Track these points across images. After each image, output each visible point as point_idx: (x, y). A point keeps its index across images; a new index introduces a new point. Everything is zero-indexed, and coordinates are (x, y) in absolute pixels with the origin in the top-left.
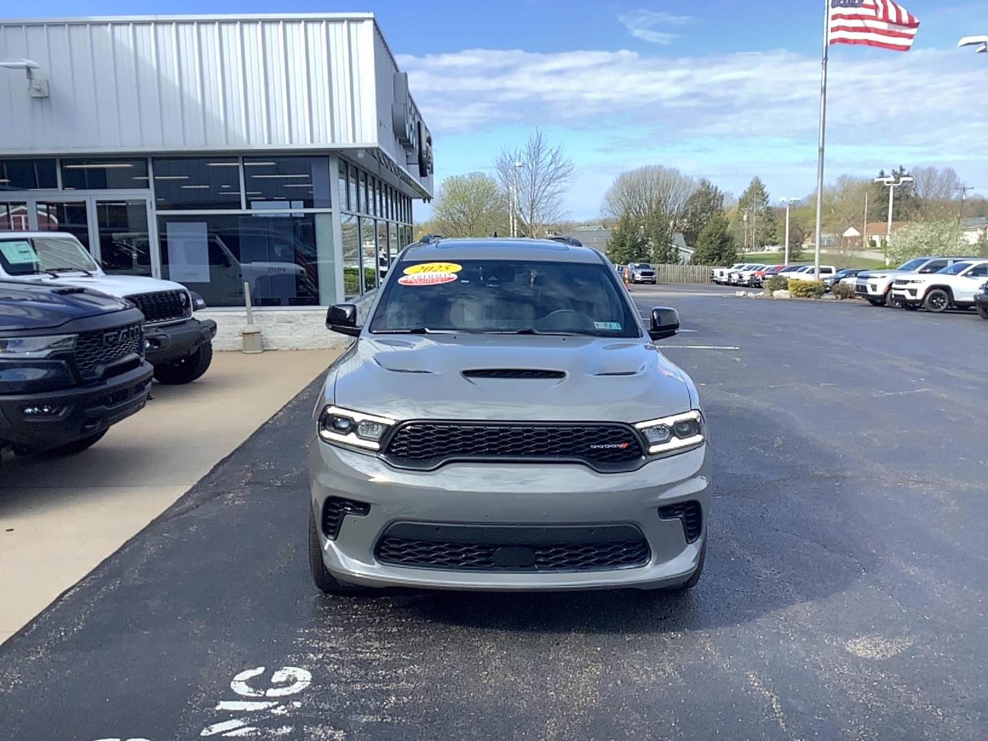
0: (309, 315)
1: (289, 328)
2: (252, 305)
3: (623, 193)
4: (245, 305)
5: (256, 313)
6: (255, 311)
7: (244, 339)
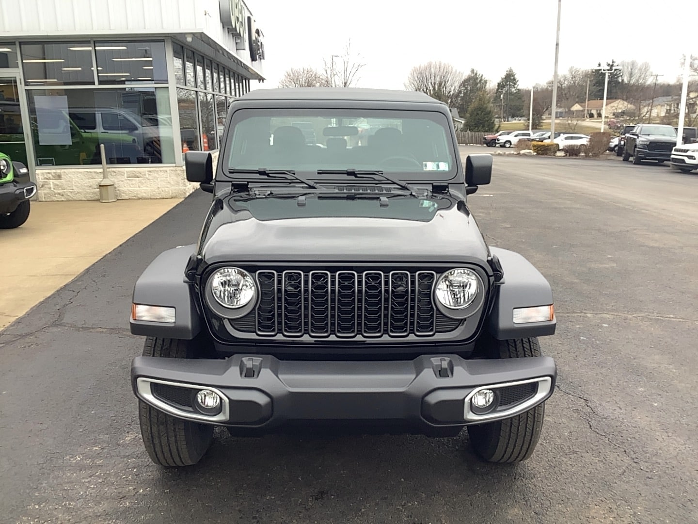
0: (153, 171)
1: (138, 182)
2: (107, 164)
3: (414, 78)
4: (101, 163)
5: (110, 169)
6: (109, 168)
7: (100, 191)
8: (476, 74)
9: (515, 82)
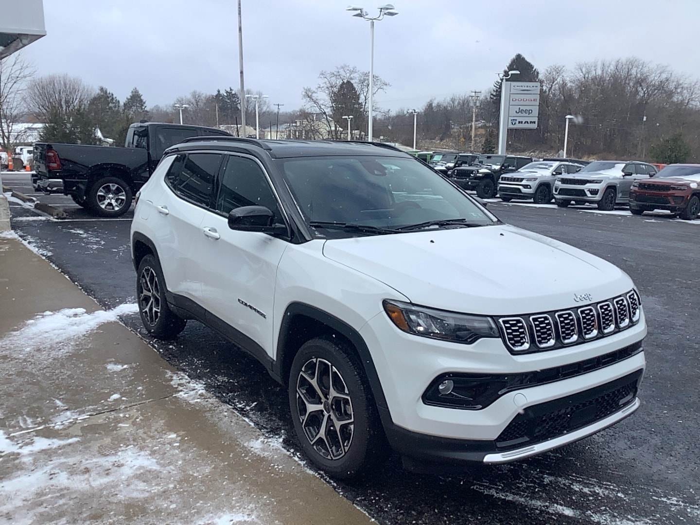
3: (35, 93)
8: (106, 93)
9: (142, 103)
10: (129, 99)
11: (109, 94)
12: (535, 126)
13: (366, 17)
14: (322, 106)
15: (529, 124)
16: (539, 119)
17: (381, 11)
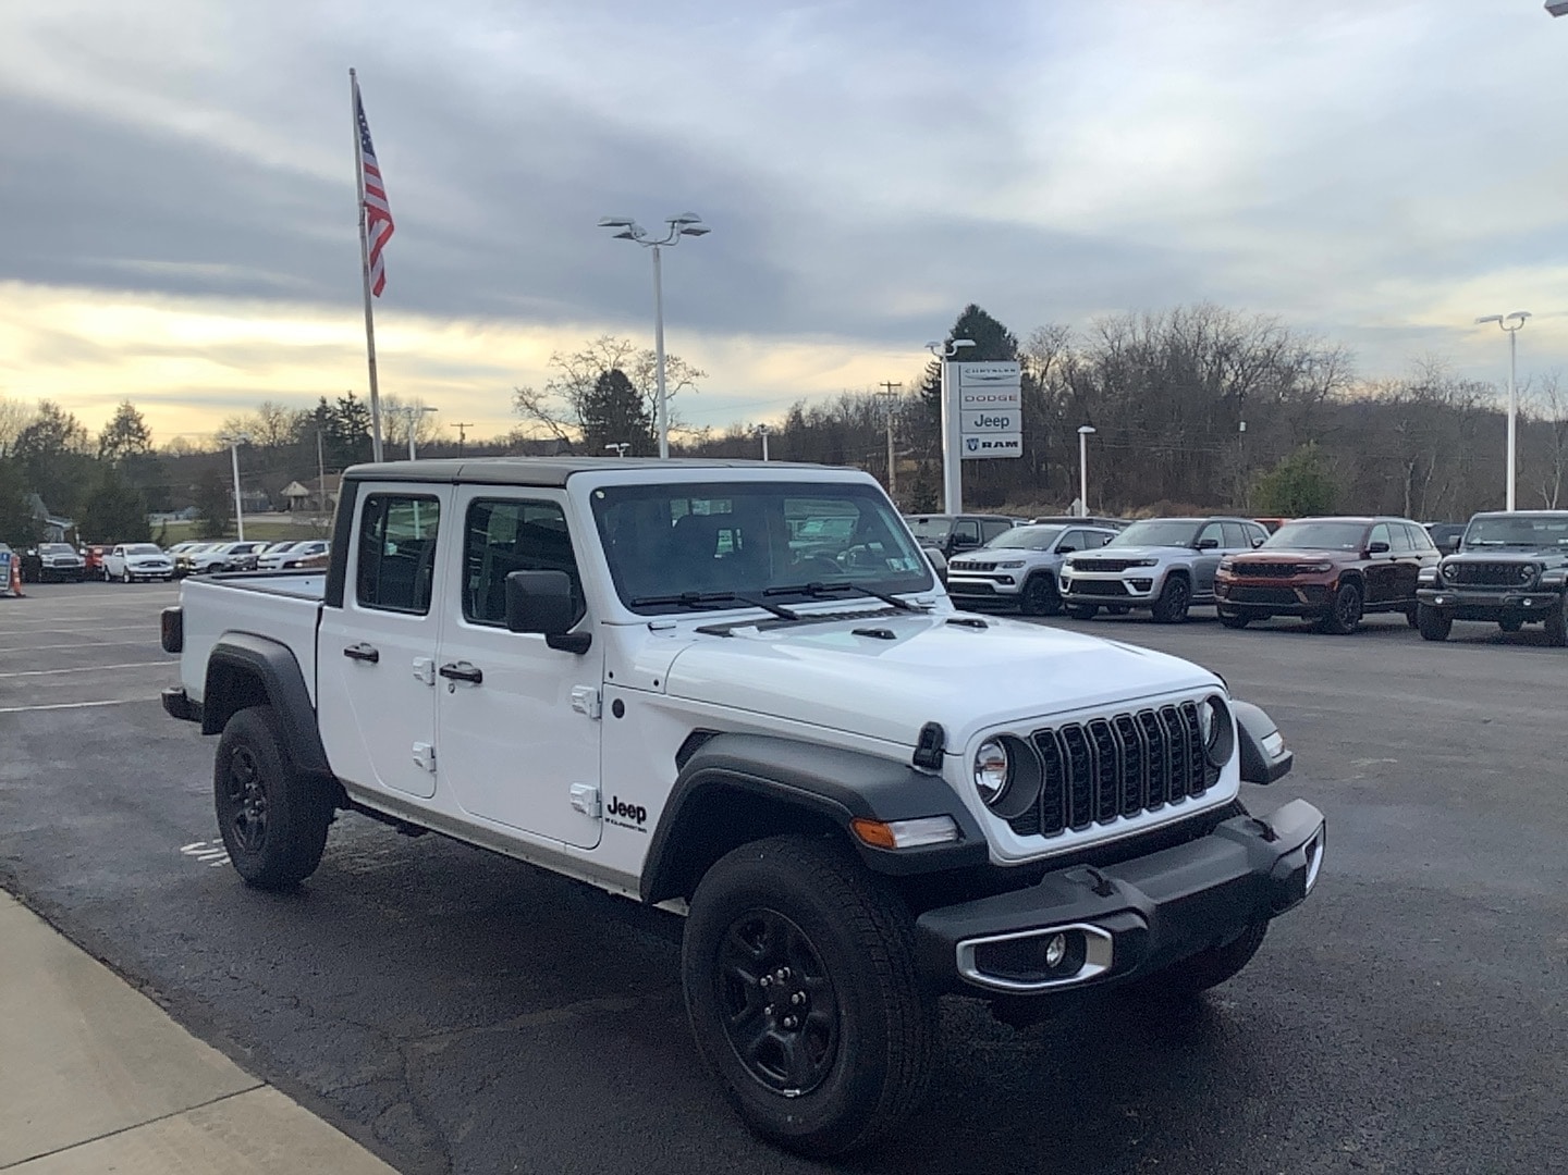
8: (56, 416)
9: (141, 434)
10: (111, 427)
11: (64, 416)
12: (1017, 452)
13: (643, 238)
14: (558, 425)
15: (1005, 448)
16: (1023, 438)
17: (673, 227)
